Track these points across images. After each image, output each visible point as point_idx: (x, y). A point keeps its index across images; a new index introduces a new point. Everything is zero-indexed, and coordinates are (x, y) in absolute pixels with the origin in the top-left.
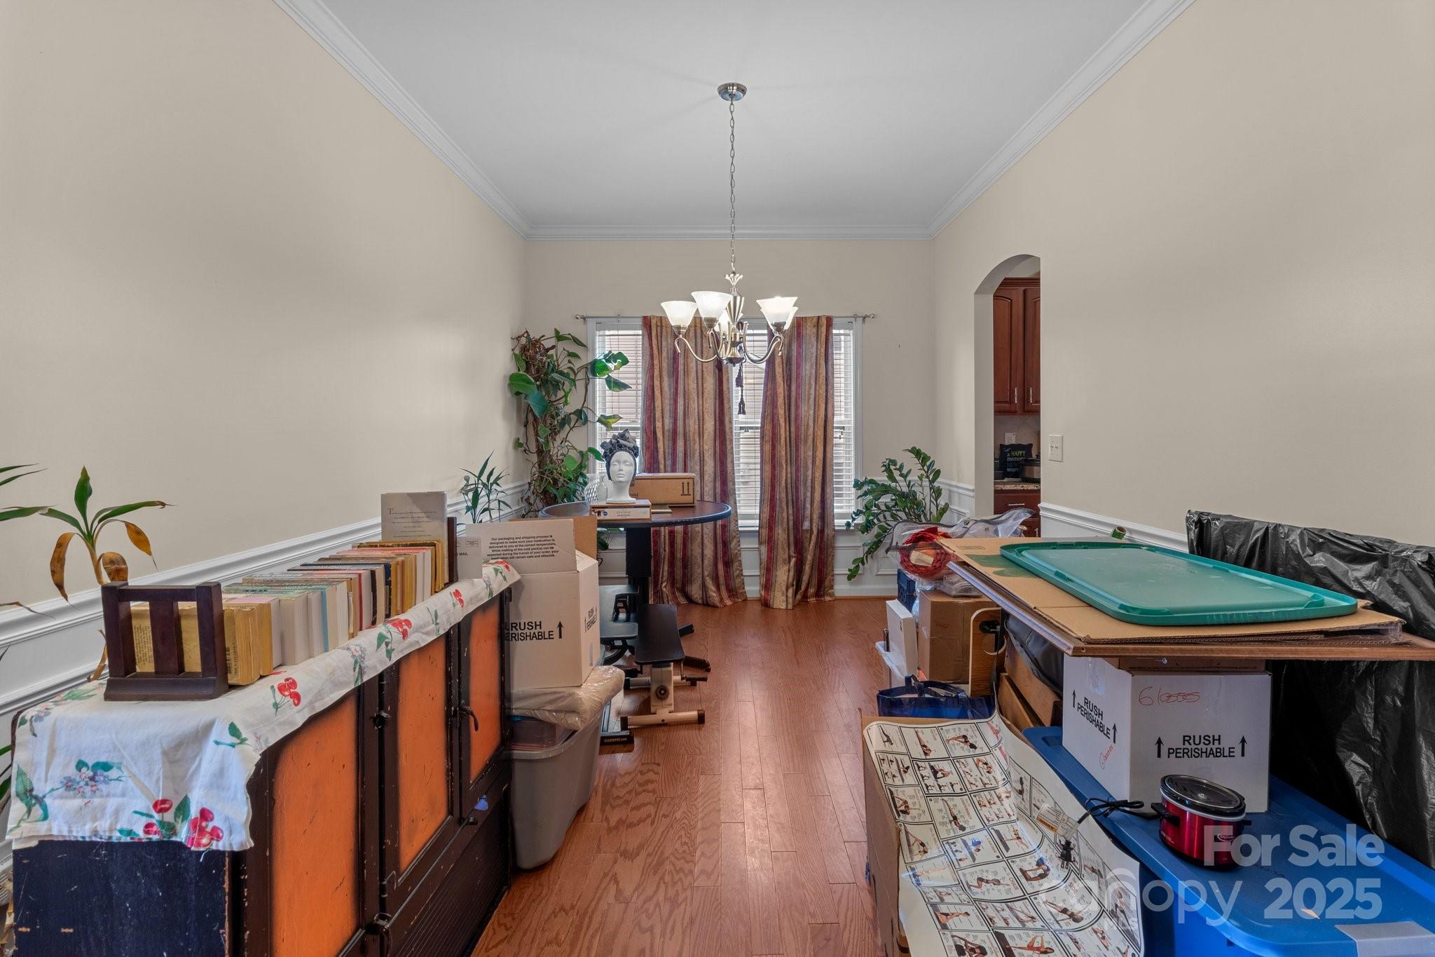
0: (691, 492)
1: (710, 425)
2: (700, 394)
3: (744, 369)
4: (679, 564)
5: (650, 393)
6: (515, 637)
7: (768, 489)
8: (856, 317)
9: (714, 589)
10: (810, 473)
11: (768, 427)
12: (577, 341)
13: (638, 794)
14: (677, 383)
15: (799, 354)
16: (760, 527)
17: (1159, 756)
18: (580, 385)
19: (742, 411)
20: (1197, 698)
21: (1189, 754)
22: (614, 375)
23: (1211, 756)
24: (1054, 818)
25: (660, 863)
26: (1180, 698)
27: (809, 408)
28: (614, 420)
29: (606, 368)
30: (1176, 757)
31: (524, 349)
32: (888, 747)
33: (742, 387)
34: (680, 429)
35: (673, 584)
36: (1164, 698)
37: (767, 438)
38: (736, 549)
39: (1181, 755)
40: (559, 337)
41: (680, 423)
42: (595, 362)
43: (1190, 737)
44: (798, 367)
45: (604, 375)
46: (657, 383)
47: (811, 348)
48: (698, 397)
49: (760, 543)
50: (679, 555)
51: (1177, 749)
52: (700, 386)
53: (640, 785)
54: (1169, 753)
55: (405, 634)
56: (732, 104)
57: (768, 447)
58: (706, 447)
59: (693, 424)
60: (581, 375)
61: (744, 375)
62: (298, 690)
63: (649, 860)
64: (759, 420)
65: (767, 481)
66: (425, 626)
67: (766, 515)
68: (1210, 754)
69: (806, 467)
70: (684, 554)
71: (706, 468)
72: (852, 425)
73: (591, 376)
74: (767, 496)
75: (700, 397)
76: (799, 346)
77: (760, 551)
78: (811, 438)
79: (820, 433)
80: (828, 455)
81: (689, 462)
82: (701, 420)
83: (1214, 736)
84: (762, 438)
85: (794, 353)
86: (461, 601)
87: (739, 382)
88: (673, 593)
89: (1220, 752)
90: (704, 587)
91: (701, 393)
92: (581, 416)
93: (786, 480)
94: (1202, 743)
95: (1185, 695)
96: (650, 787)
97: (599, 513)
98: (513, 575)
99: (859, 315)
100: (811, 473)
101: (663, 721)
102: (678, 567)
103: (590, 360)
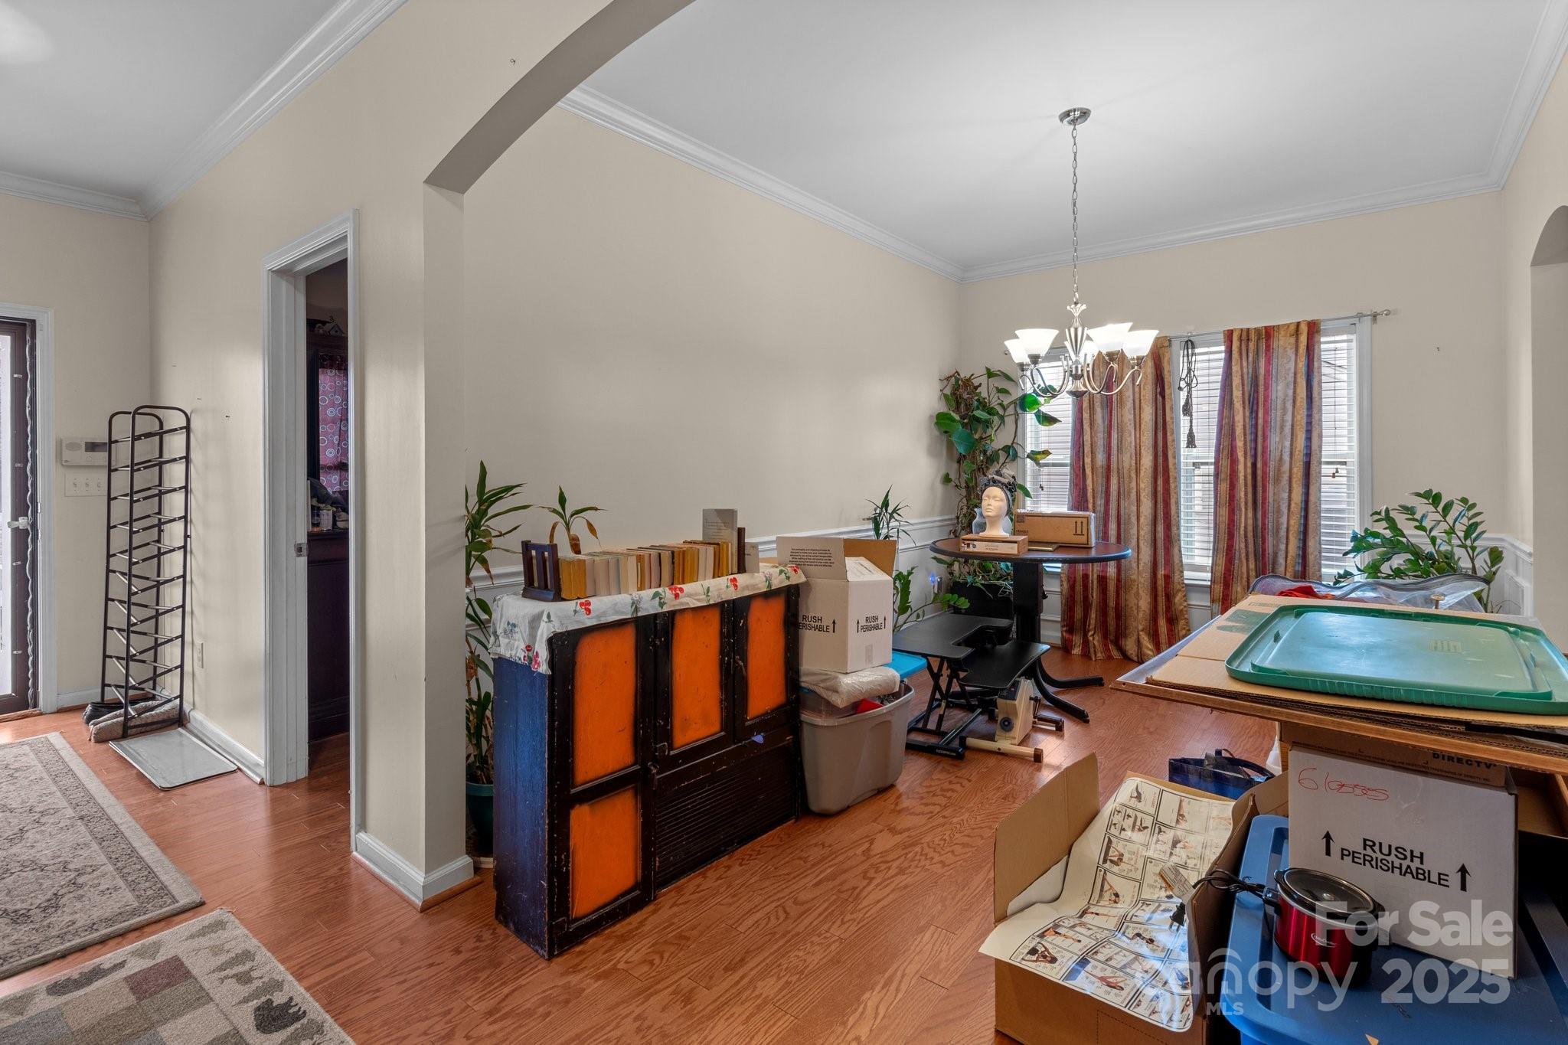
0: (1085, 532)
1: (1147, 461)
2: (1138, 426)
3: (1194, 394)
4: (1112, 613)
5: (1079, 427)
6: (804, 626)
7: (1224, 537)
8: (1360, 316)
9: (1150, 646)
10: (1284, 520)
11: (1225, 463)
12: (1008, 378)
13: (934, 795)
14: (1111, 415)
15: (1268, 372)
16: (1213, 581)
17: (1328, 853)
18: (1010, 421)
19: (1191, 442)
20: (1383, 797)
21: (1374, 863)
22: (1044, 409)
23: (1409, 876)
24: (1172, 877)
25: (914, 845)
26: (1358, 791)
27: (1282, 438)
28: (1043, 456)
29: (1036, 402)
30: (1353, 861)
31: (956, 389)
32: (1134, 803)
33: (1191, 416)
34: (1114, 466)
35: (1105, 636)
36: (1334, 786)
37: (1223, 476)
38: (1181, 604)
39: (1361, 861)
40: (990, 374)
41: (1114, 459)
42: (1024, 396)
43: (1374, 842)
44: (1267, 387)
45: (1034, 409)
46: (1086, 415)
47: (1287, 361)
48: (1135, 429)
49: (1213, 601)
50: (1112, 603)
51: (1354, 852)
52: (1138, 417)
53: (942, 790)
54: (1343, 855)
55: (677, 596)
56: (1074, 129)
57: (1224, 487)
58: (1142, 486)
59: (1128, 460)
60: (1011, 410)
61: (1194, 401)
62: (590, 607)
63: (908, 839)
64: (1213, 454)
65: (1223, 527)
66: (696, 594)
67: (1221, 569)
68: (1406, 872)
69: (1278, 511)
70: (1117, 604)
71: (1142, 509)
72: (1355, 460)
73: (1019, 411)
74: (1223, 545)
75: (1138, 429)
76: (1269, 362)
77: (1212, 610)
78: (1286, 477)
79: (1298, 470)
80: (1312, 498)
81: (1122, 502)
82: (1138, 455)
83: (1412, 852)
84: (1217, 475)
85: (1262, 371)
86: (736, 586)
87: (1187, 410)
88: (1106, 645)
89: (1423, 874)
90: (1139, 643)
91: (1138, 424)
92: (1011, 452)
93: (1246, 528)
94: (1393, 855)
95: (1366, 790)
96: (949, 794)
97: (968, 545)
98: (800, 577)
99: (1364, 313)
100: (1288, 521)
101: (999, 749)
102: (1111, 617)
103: (1020, 394)
